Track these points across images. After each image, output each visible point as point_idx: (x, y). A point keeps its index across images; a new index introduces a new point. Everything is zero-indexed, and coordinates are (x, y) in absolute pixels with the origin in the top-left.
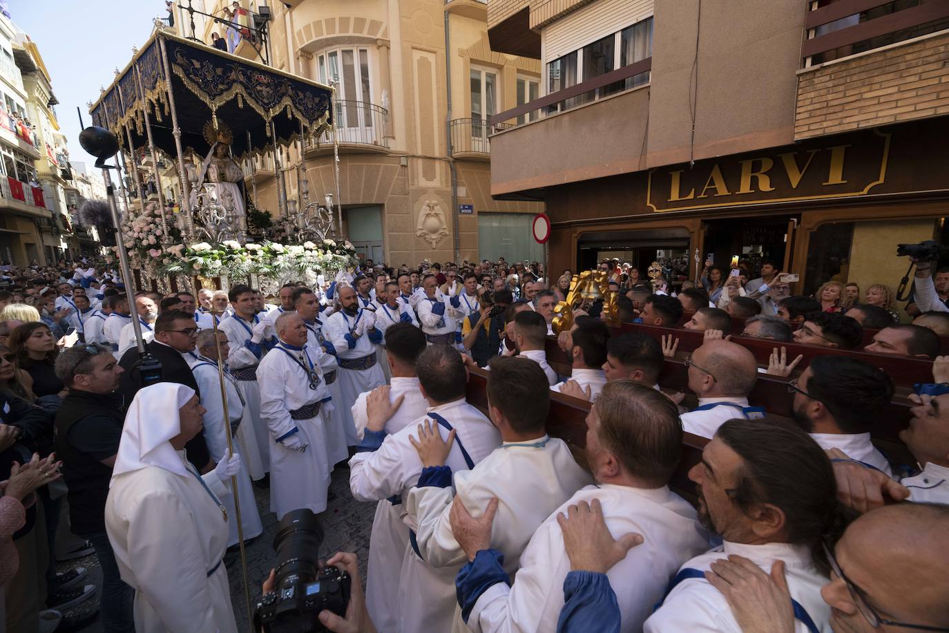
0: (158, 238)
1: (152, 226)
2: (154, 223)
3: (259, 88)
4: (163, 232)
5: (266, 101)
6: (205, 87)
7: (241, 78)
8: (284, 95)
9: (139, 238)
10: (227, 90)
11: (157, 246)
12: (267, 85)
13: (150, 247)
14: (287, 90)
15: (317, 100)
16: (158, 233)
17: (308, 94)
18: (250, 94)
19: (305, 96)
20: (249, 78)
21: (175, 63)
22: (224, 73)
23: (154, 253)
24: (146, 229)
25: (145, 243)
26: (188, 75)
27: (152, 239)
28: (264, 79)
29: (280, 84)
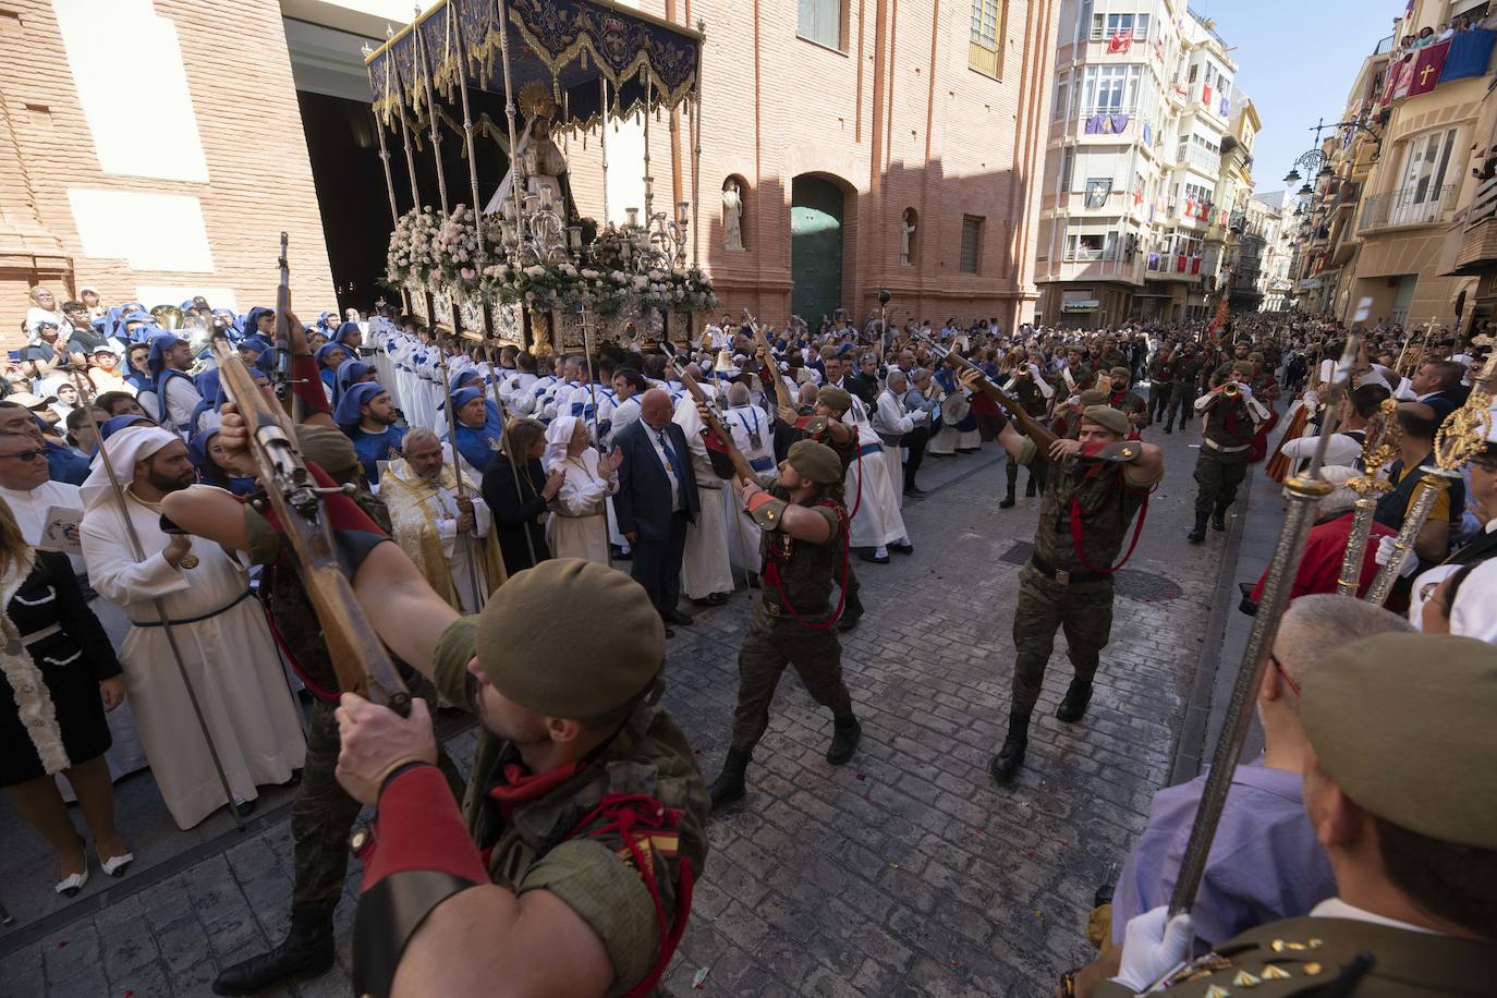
0: (469, 253)
1: (462, 236)
2: (465, 232)
3: (609, 38)
4: (477, 245)
5: (617, 59)
6: (545, 38)
7: (589, 24)
8: (639, 48)
9: (447, 252)
10: (572, 43)
11: (470, 265)
12: (620, 34)
13: (460, 265)
14: (643, 42)
15: (680, 54)
16: (471, 246)
17: (669, 45)
18: (598, 49)
19: (665, 49)
20: (598, 25)
21: (512, 7)
22: (569, 17)
23: (465, 273)
24: (455, 241)
25: (455, 259)
26: (526, 24)
27: (463, 256)
28: (615, 23)
29: (634, 32)
